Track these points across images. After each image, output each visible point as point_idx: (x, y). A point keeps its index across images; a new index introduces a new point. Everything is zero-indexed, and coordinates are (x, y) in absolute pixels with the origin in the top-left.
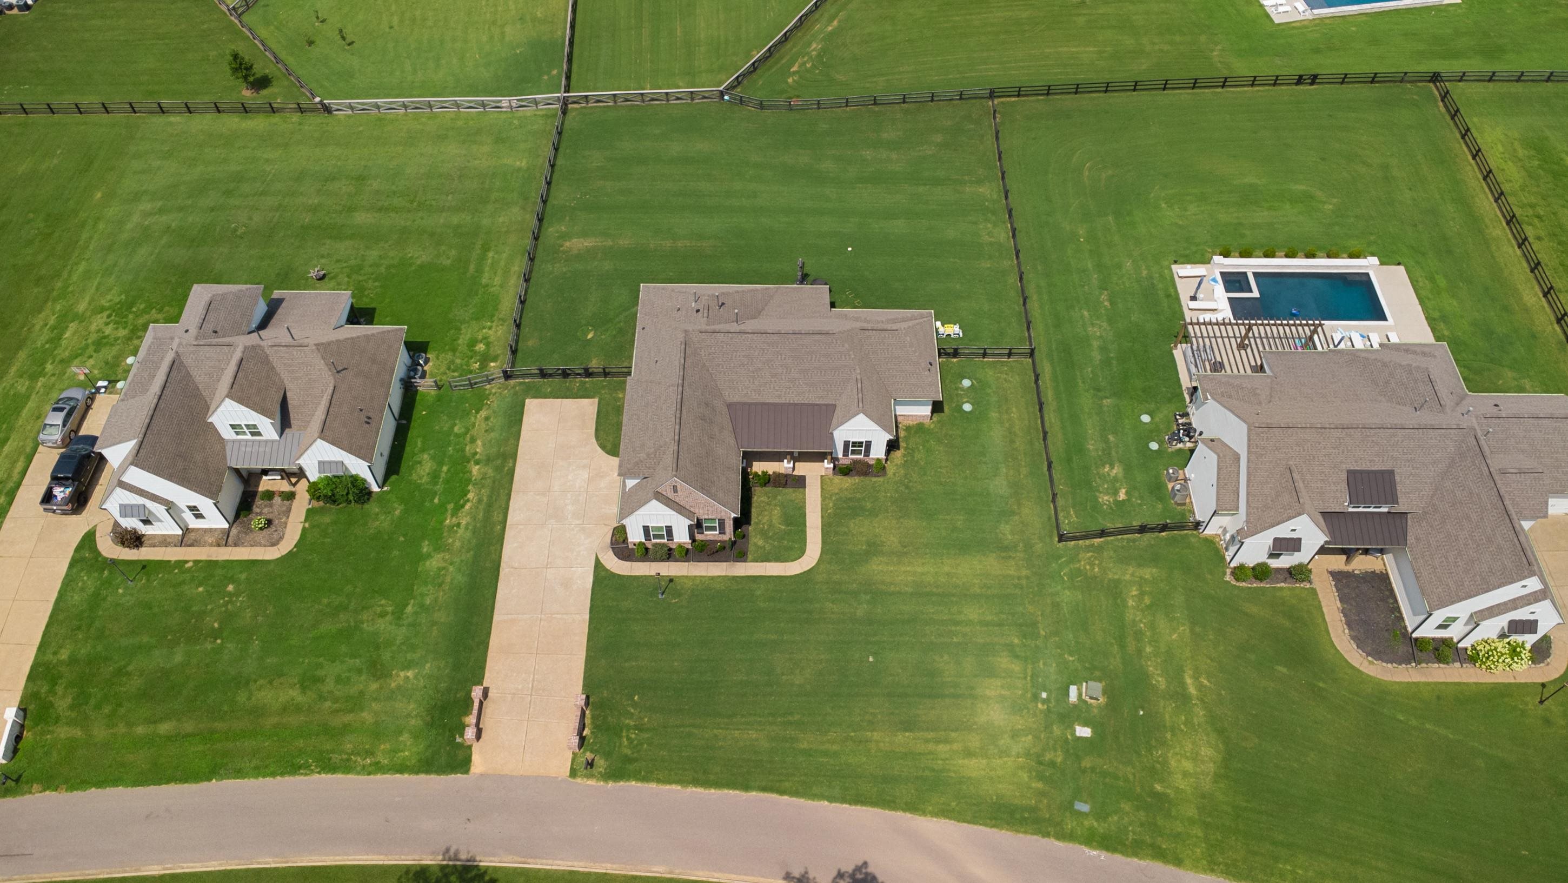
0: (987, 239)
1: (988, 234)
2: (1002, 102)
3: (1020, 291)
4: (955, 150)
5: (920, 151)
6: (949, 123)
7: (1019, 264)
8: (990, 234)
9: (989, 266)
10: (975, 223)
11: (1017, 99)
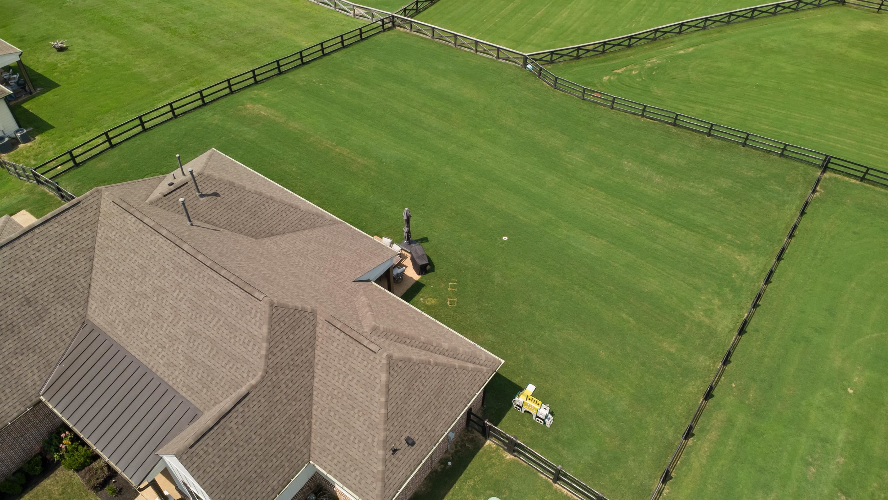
0: (699, 315)
1: (706, 311)
2: (835, 179)
3: (693, 413)
4: (737, 203)
5: (692, 187)
6: (751, 174)
7: (720, 373)
8: (709, 313)
9: (673, 350)
10: (697, 289)
11: (858, 182)
